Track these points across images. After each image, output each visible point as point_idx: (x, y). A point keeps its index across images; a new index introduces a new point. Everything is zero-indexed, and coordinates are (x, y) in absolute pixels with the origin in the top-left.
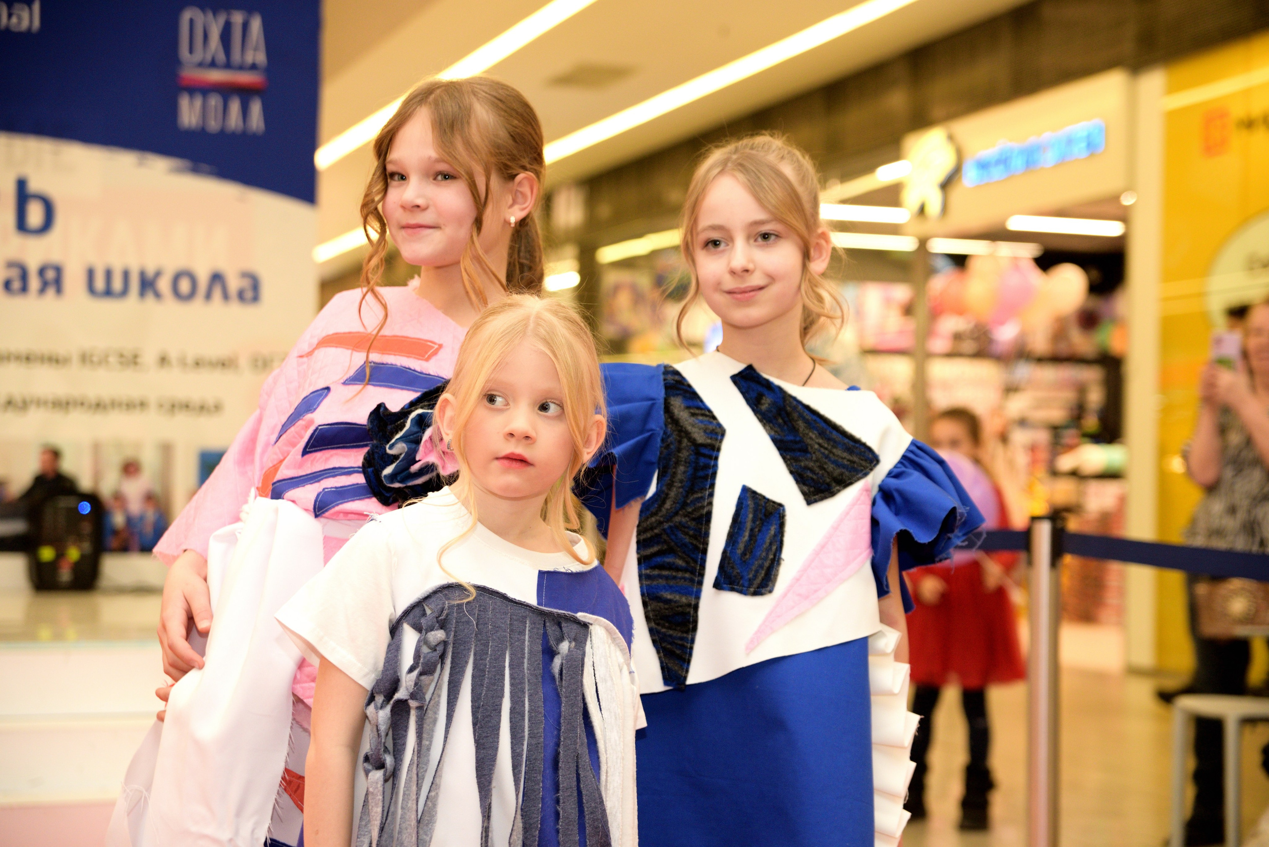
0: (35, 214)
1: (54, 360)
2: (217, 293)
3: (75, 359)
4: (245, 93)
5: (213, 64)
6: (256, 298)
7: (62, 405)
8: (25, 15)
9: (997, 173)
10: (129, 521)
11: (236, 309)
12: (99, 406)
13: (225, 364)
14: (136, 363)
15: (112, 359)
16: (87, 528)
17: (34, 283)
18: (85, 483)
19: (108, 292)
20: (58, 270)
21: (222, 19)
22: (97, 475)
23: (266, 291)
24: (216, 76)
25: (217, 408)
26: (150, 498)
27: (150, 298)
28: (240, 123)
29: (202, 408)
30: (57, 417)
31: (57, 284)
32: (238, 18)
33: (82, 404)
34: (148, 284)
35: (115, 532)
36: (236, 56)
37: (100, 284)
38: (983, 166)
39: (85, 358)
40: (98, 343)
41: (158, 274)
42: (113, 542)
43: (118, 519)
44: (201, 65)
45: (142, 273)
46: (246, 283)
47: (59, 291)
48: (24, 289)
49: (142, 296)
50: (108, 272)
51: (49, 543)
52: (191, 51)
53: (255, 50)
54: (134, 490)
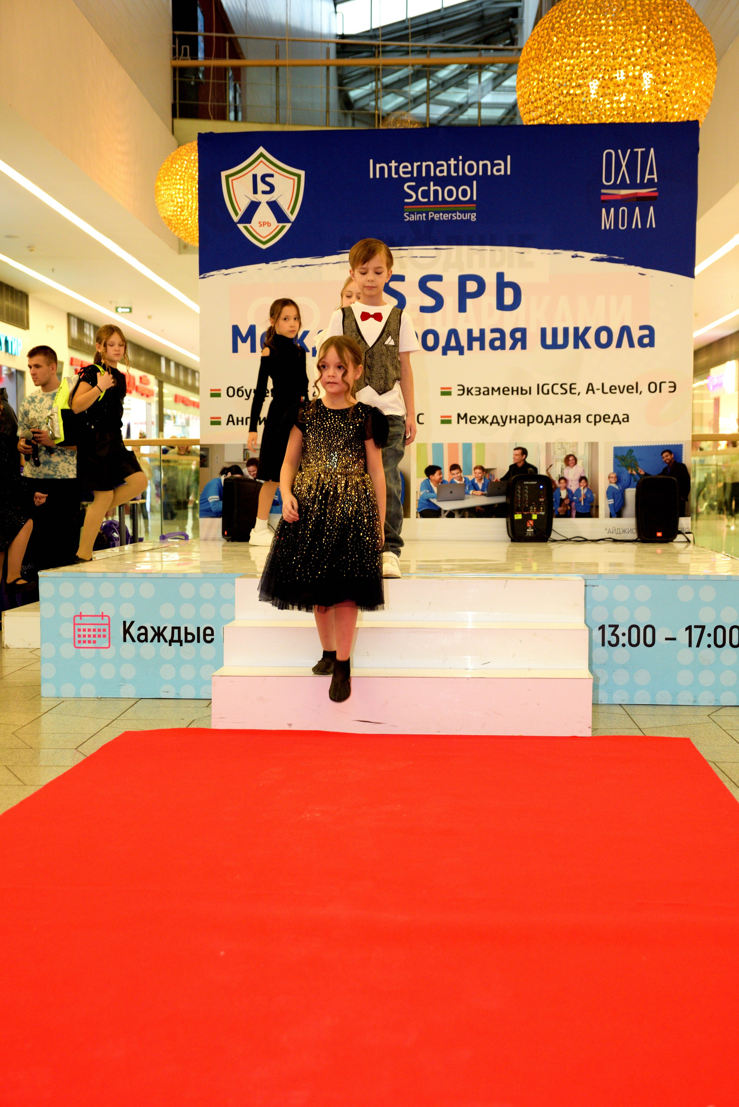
0: (509, 296)
1: (522, 391)
2: (626, 341)
3: (534, 390)
4: (643, 202)
5: (623, 185)
6: (651, 344)
7: (527, 420)
8: (502, 167)
10: (570, 494)
11: (638, 350)
12: (549, 420)
15: (557, 389)
16: (542, 498)
17: (509, 342)
19: (555, 346)
20: (523, 331)
21: (627, 153)
22: (550, 466)
23: (660, 337)
24: (624, 193)
26: (582, 478)
27: (582, 346)
28: (639, 225)
29: (616, 420)
30: (523, 427)
31: (523, 341)
32: (639, 150)
33: (537, 419)
34: (580, 338)
35: (562, 501)
36: (638, 179)
37: (549, 341)
39: (540, 389)
40: (548, 379)
41: (587, 329)
43: (564, 494)
44: (614, 186)
45: (576, 329)
46: (646, 332)
47: (524, 347)
48: (502, 347)
49: (576, 346)
50: (555, 331)
51: (519, 511)
52: (608, 179)
53: (651, 173)
54: (573, 474)
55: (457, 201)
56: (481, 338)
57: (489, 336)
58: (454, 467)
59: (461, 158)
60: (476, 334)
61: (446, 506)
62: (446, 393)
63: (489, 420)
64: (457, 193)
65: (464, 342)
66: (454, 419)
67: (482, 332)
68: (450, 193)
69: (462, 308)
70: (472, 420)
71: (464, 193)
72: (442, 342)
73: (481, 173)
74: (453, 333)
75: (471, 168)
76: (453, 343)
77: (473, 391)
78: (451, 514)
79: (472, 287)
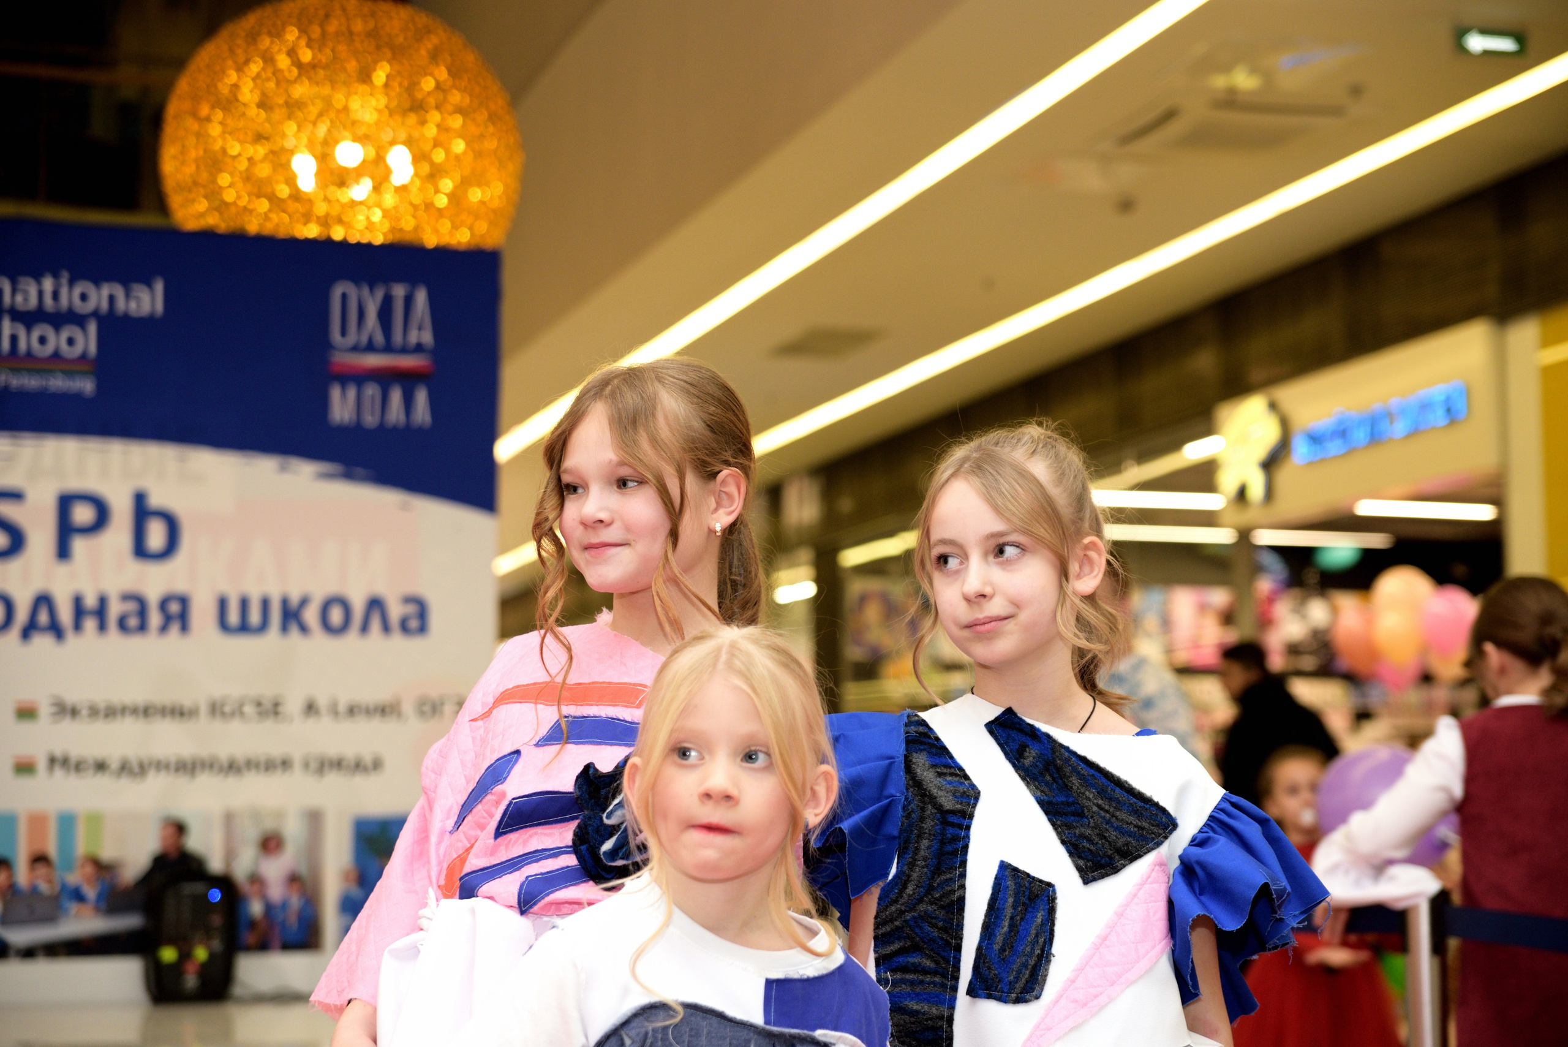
0: (156, 535)
1: (178, 713)
2: (376, 624)
3: (204, 710)
4: (407, 379)
5: (370, 348)
6: (423, 629)
7: (187, 767)
8: (146, 297)
9: (1335, 447)
10: (269, 908)
11: (398, 641)
12: (232, 768)
13: (385, 710)
14: (276, 713)
15: (248, 709)
16: (217, 920)
17: (155, 619)
18: (216, 864)
19: (244, 628)
20: (184, 601)
21: (380, 294)
22: (230, 854)
23: (436, 619)
24: (373, 361)
25: (377, 765)
26: (293, 879)
27: (294, 630)
28: (402, 418)
29: (358, 767)
30: (182, 782)
31: (183, 619)
32: (399, 291)
33: (211, 766)
34: (291, 616)
35: (253, 924)
36: (398, 338)
37: (234, 618)
38: (1315, 439)
39: (216, 709)
40: (231, 690)
41: (304, 602)
42: (249, 938)
43: (256, 908)
44: (355, 349)
45: (285, 602)
46: (411, 609)
47: (185, 627)
48: (143, 627)
49: (284, 628)
50: (244, 604)
51: (171, 942)
52: (344, 333)
53: (420, 328)
54: (275, 870)
55: (56, 355)
56: (101, 612)
57: (115, 609)
58: (40, 859)
59: (65, 276)
60: (90, 601)
61: (19, 937)
62: (26, 713)
63: (114, 765)
64: (57, 340)
65: (65, 615)
66: (42, 764)
67: (103, 601)
68: (42, 340)
69: (63, 552)
70: (79, 767)
71: (71, 341)
72: (22, 615)
73: (105, 305)
74: (43, 600)
75: (84, 297)
76: (43, 618)
77: (85, 712)
78: (29, 953)
79: (83, 514)
